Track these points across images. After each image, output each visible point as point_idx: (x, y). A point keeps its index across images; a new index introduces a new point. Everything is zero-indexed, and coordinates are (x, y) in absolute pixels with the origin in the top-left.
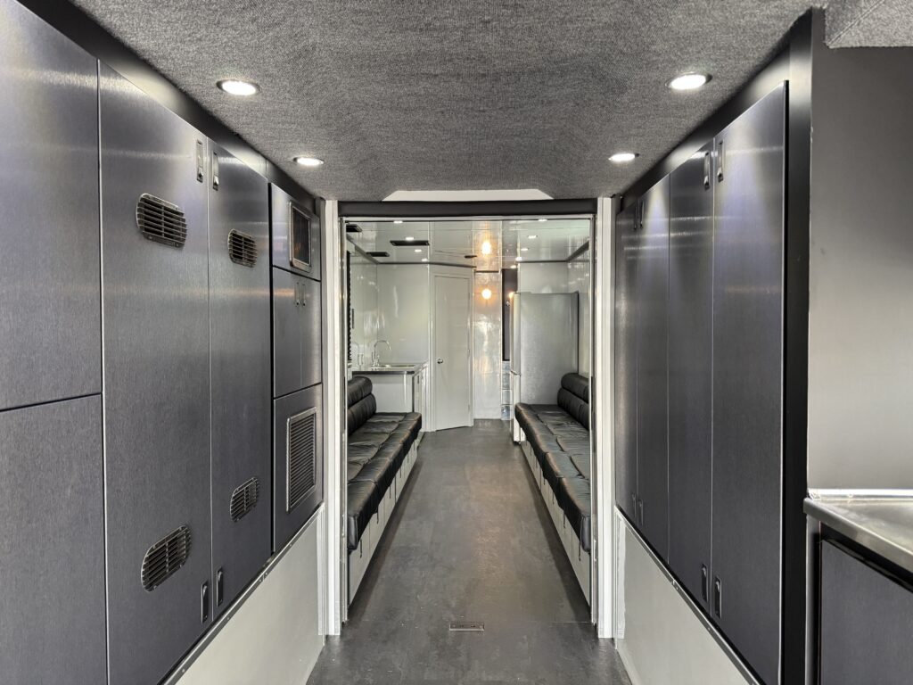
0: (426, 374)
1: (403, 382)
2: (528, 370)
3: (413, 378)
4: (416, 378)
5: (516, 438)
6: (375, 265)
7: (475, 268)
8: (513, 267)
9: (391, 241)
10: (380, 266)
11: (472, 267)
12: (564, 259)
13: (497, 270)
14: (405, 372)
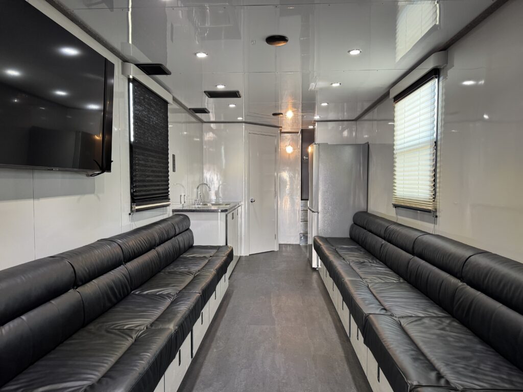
0: (242, 210)
1: (218, 219)
2: (324, 208)
3: (226, 216)
4: (230, 215)
5: (314, 265)
6: (200, 124)
7: (280, 128)
8: (311, 127)
9: (205, 92)
10: (205, 125)
11: (278, 127)
12: (354, 118)
13: (297, 131)
14: (220, 211)
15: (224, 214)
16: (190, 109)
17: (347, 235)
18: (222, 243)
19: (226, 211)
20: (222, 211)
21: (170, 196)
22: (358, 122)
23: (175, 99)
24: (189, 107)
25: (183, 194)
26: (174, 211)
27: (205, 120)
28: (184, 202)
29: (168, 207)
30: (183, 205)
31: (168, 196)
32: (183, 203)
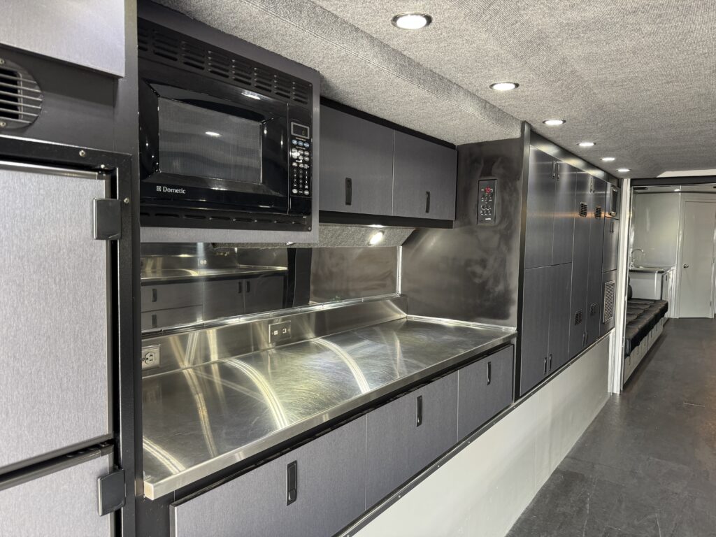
0: (673, 275)
1: (654, 279)
3: (663, 277)
4: (665, 276)
15: (660, 275)
18: (657, 297)
19: (662, 272)
20: (659, 272)
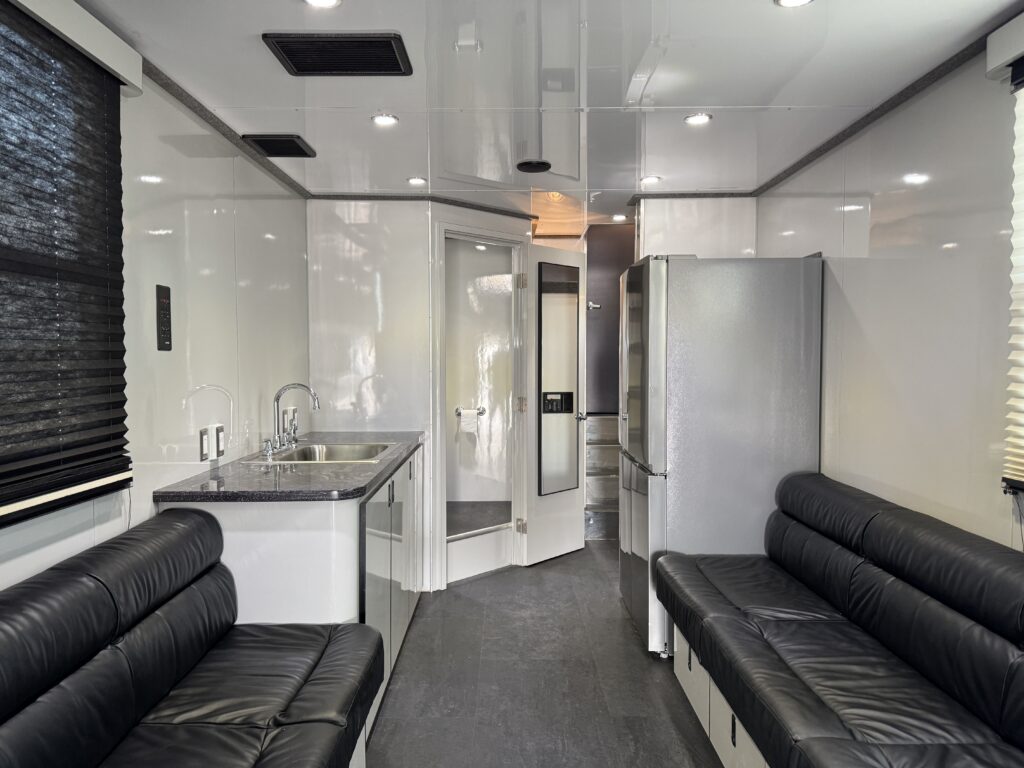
5: (655, 644)
6: (298, 202)
7: (533, 221)
8: (619, 218)
9: (265, 37)
10: (312, 204)
11: (527, 217)
12: (751, 188)
13: (574, 232)
14: (335, 493)
15: (351, 507)
16: (244, 136)
17: (756, 546)
19: (360, 492)
20: (346, 495)
21: (132, 449)
22: (764, 200)
23: (150, 71)
24: (242, 128)
25: (212, 428)
26: (159, 498)
27: (312, 189)
28: (220, 453)
29: (125, 492)
30: (214, 462)
31: (120, 448)
32: (213, 455)
